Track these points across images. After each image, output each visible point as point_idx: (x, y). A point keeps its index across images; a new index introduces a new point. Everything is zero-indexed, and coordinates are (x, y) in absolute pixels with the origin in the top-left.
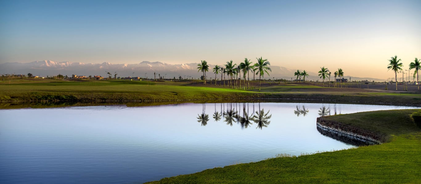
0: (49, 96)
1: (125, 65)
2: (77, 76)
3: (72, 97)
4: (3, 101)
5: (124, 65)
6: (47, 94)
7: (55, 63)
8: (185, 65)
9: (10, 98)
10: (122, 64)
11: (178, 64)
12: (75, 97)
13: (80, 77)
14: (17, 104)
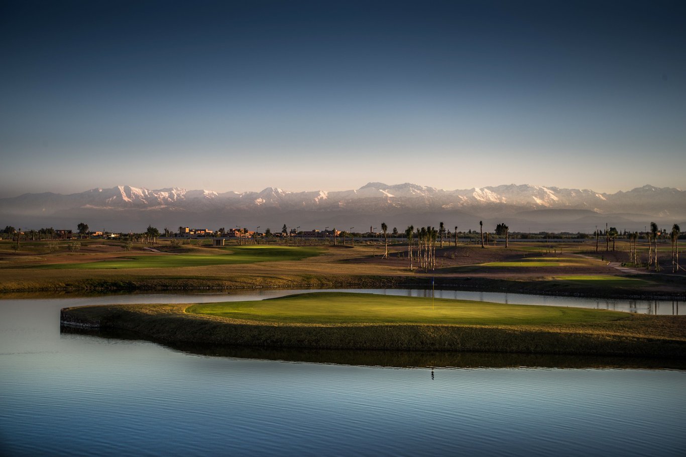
0: (105, 282)
1: (321, 193)
2: (191, 231)
3: (130, 283)
4: (59, 289)
5: (317, 194)
6: (103, 281)
7: (144, 192)
8: (482, 190)
9: (65, 285)
10: (316, 192)
11: (463, 189)
12: (133, 284)
13: (199, 232)
14: (72, 292)
